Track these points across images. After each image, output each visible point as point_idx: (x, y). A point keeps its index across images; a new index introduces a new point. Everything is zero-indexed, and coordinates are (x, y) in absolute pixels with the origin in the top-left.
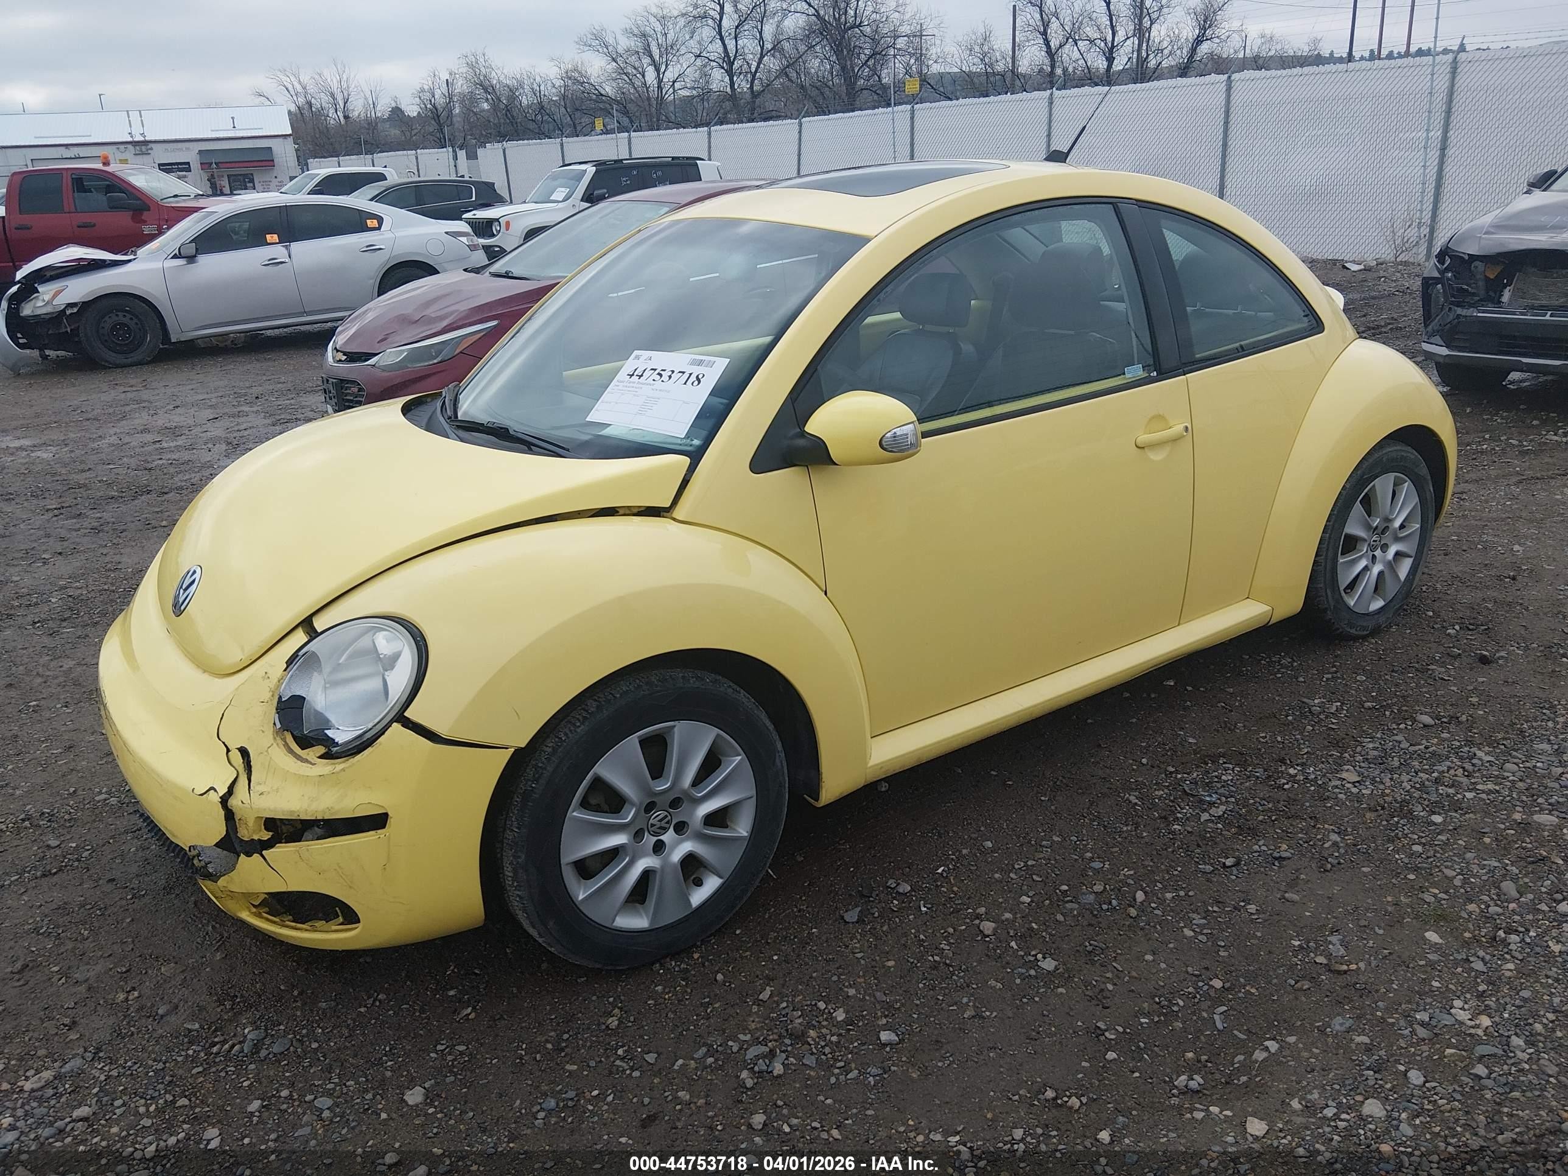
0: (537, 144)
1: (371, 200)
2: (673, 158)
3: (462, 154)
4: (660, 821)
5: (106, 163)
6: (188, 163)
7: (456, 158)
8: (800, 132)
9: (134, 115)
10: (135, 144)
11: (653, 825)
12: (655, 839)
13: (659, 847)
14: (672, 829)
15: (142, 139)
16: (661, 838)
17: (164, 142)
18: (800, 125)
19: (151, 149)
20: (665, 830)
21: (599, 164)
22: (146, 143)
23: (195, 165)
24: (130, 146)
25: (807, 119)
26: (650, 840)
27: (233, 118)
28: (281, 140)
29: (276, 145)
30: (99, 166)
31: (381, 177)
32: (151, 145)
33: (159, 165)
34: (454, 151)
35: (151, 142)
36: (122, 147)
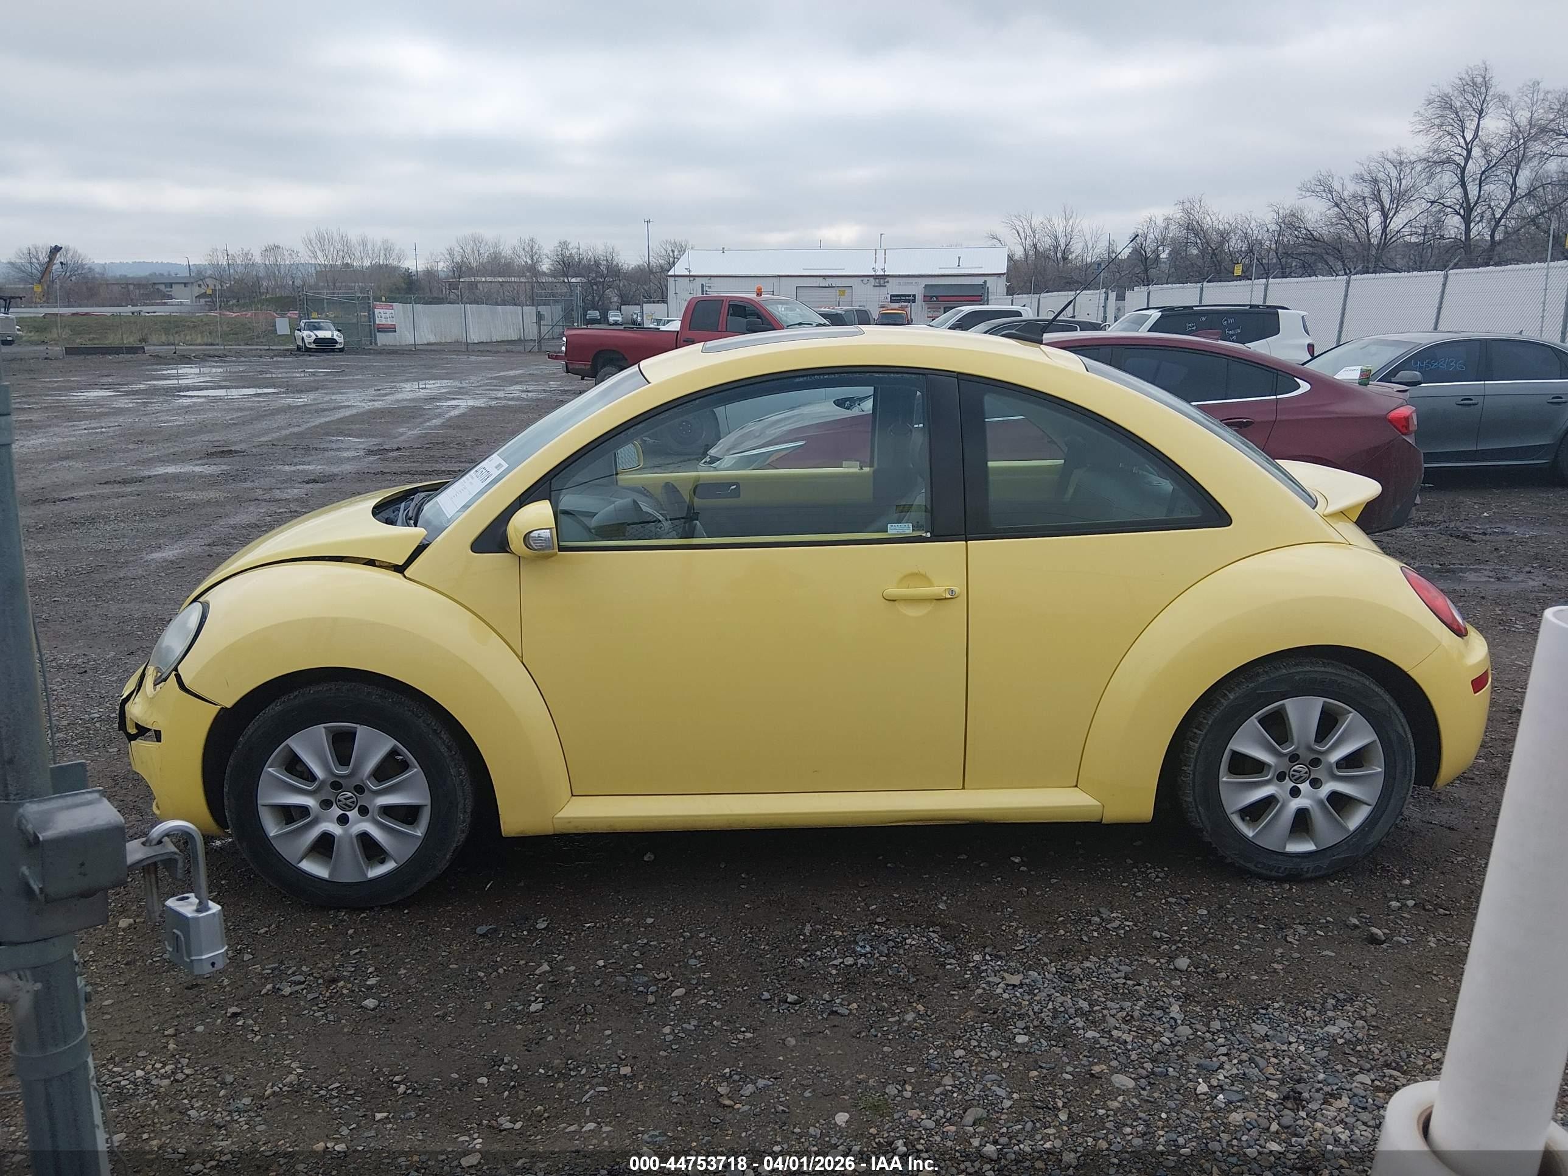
0: (1180, 288)
1: (985, 333)
2: (1251, 306)
3: (1112, 296)
4: (346, 799)
5: (759, 294)
6: (914, 296)
7: (1107, 298)
8: (1444, 285)
9: (880, 253)
10: (876, 277)
11: (339, 801)
12: (343, 812)
13: (343, 820)
14: (357, 808)
15: (882, 273)
16: (347, 813)
17: (899, 276)
18: (1446, 277)
19: (888, 282)
20: (351, 809)
21: (1163, 309)
22: (884, 277)
23: (919, 298)
24: (872, 279)
25: (1455, 271)
26: (336, 811)
27: (959, 258)
28: (995, 278)
29: (991, 282)
30: (753, 296)
31: (1019, 314)
32: (888, 279)
33: (891, 296)
34: (1107, 293)
35: (888, 276)
36: (865, 279)
